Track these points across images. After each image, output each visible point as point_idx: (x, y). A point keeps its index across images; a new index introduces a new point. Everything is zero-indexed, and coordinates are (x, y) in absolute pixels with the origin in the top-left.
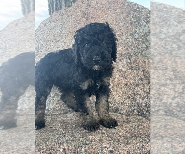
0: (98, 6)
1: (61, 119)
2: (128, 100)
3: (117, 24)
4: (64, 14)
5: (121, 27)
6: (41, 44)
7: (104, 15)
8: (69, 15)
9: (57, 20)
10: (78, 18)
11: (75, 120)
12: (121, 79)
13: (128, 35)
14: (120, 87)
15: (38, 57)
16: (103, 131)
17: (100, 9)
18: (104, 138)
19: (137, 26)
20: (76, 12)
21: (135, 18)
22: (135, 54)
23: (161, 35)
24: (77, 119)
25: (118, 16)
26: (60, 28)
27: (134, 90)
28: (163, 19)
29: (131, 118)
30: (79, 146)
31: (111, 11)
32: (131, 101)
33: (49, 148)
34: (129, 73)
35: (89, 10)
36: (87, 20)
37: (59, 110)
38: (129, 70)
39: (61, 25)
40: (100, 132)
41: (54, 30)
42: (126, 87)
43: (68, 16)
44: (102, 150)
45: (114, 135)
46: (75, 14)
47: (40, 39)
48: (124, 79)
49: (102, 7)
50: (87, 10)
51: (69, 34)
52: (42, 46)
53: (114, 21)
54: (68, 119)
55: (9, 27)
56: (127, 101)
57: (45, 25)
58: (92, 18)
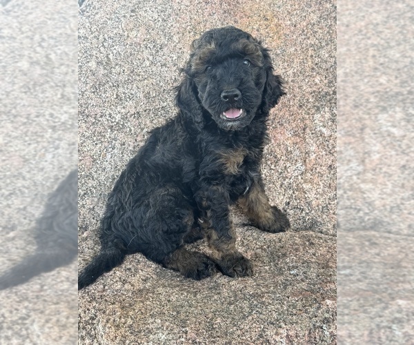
15: (110, 87)
30: (315, 327)
41: (142, 13)
51: (185, 29)
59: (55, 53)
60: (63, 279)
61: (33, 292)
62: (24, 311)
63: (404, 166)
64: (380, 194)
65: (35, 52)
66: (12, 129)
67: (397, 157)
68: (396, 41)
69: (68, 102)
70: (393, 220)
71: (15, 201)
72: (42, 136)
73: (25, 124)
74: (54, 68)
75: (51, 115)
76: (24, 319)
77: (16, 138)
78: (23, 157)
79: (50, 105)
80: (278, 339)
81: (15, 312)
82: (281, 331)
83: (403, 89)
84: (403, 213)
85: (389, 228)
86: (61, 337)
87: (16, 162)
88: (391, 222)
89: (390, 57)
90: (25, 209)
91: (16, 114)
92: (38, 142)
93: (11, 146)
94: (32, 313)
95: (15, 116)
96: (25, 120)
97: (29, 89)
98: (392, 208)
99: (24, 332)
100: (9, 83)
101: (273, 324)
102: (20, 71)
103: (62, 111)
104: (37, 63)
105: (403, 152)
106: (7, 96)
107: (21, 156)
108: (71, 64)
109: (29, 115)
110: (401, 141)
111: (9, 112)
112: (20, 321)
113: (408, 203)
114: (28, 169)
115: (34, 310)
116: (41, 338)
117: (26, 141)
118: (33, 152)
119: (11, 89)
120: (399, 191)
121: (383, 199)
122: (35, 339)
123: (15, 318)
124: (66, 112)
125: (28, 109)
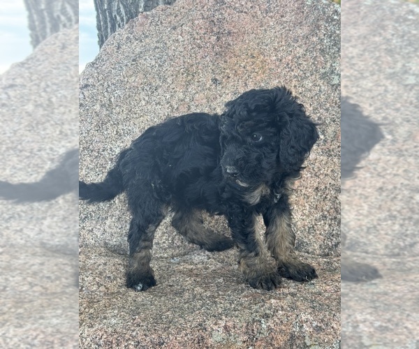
0: (242, 5)
1: (182, 267)
2: (322, 222)
3: (291, 51)
4: (161, 22)
5: (299, 57)
6: (116, 95)
7: (257, 27)
8: (176, 24)
9: (147, 37)
10: (197, 33)
11: (214, 268)
12: (307, 178)
13: (317, 77)
14: (304, 194)
15: (111, 125)
16: (292, 290)
17: (246, 12)
18: (298, 303)
19: (335, 57)
20: (190, 18)
21: (331, 37)
22: (334, 121)
23: (407, 78)
24: (218, 266)
25: (290, 30)
26: (157, 56)
27: (334, 202)
28: (408, 40)
29: (335, 261)
30: (254, 321)
31: (271, 17)
32: (330, 225)
33: (196, 327)
34: (323, 162)
35: (221, 14)
36: (218, 38)
37: (169, 247)
38: (322, 157)
39: (158, 48)
40: (286, 291)
41: (142, 61)
42: (317, 195)
43: (174, 28)
44: (301, 327)
45: (316, 298)
46: (190, 24)
47: (113, 84)
48: (311, 177)
49: (252, 7)
50: (217, 13)
51: (179, 72)
52: (119, 101)
53: (283, 43)
54: (199, 266)
55: (46, 53)
56: (321, 225)
57: (118, 49)
58: (229, 33)
59: (56, 96)
63: (381, 188)
64: (356, 215)
65: (40, 96)
66: (17, 162)
67: (372, 179)
68: (371, 72)
69: (65, 138)
70: (369, 240)
73: (28, 157)
74: (54, 109)
75: (51, 149)
77: (20, 169)
79: (50, 140)
83: (378, 116)
84: (380, 234)
85: (366, 248)
88: (367, 242)
89: (363, 86)
90: (21, 230)
91: (21, 149)
93: (16, 177)
95: (21, 151)
96: (29, 154)
97: (33, 127)
98: (369, 229)
100: (17, 123)
102: (26, 112)
103: (60, 145)
104: (41, 105)
105: (379, 175)
106: (15, 134)
108: (69, 105)
109: (32, 149)
110: (376, 165)
111: (15, 148)
113: (385, 223)
117: (28, 172)
119: (18, 128)
120: (375, 212)
121: (359, 220)
124: (63, 146)
125: (32, 144)
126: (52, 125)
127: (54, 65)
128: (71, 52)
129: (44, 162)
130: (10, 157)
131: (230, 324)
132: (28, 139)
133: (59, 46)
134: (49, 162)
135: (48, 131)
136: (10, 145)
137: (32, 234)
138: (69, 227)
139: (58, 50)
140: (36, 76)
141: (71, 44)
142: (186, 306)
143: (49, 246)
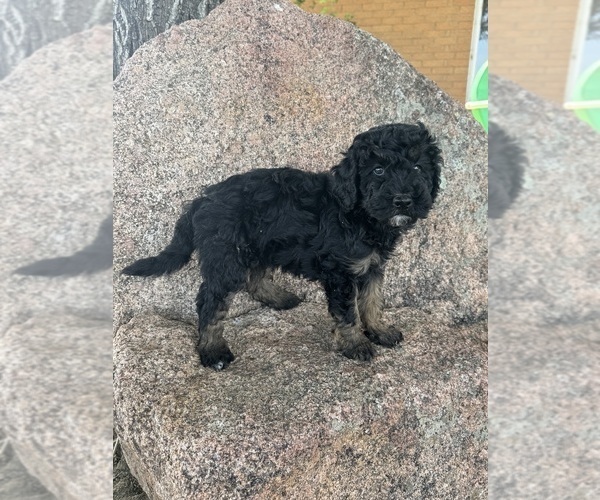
5: (354, 98)
6: (153, 129)
18: (402, 374)
21: (383, 79)
25: (341, 66)
26: (198, 82)
30: (368, 402)
39: (198, 72)
41: (180, 88)
43: (216, 51)
47: (147, 114)
52: (157, 136)
60: (89, 367)
61: (60, 382)
62: (55, 403)
66: (20, 211)
71: (29, 286)
72: (52, 217)
73: (32, 205)
76: (54, 410)
77: (24, 219)
78: (33, 239)
80: (333, 416)
81: (45, 404)
82: (336, 408)
86: (96, 429)
87: (26, 244)
90: (40, 294)
92: (48, 224)
93: (20, 229)
94: (63, 405)
96: (33, 201)
97: (36, 168)
99: (57, 425)
101: (328, 402)
106: (13, 175)
107: (31, 239)
112: (52, 414)
114: (40, 252)
115: (66, 401)
116: (77, 429)
118: (44, 235)
122: (70, 431)
123: (46, 411)
125: (36, 189)
126: (59, 166)
127: (49, 89)
128: (66, 74)
129: (54, 211)
130: (9, 204)
131: (347, 409)
132: (31, 182)
133: (50, 66)
134: (60, 211)
135: (55, 173)
136: (8, 190)
137: (53, 298)
138: (96, 288)
139: (50, 70)
140: (29, 102)
141: (64, 64)
142: (287, 388)
143: (75, 311)
